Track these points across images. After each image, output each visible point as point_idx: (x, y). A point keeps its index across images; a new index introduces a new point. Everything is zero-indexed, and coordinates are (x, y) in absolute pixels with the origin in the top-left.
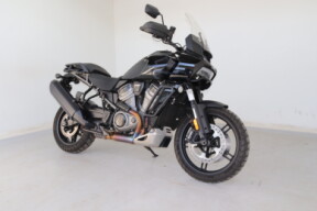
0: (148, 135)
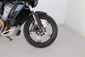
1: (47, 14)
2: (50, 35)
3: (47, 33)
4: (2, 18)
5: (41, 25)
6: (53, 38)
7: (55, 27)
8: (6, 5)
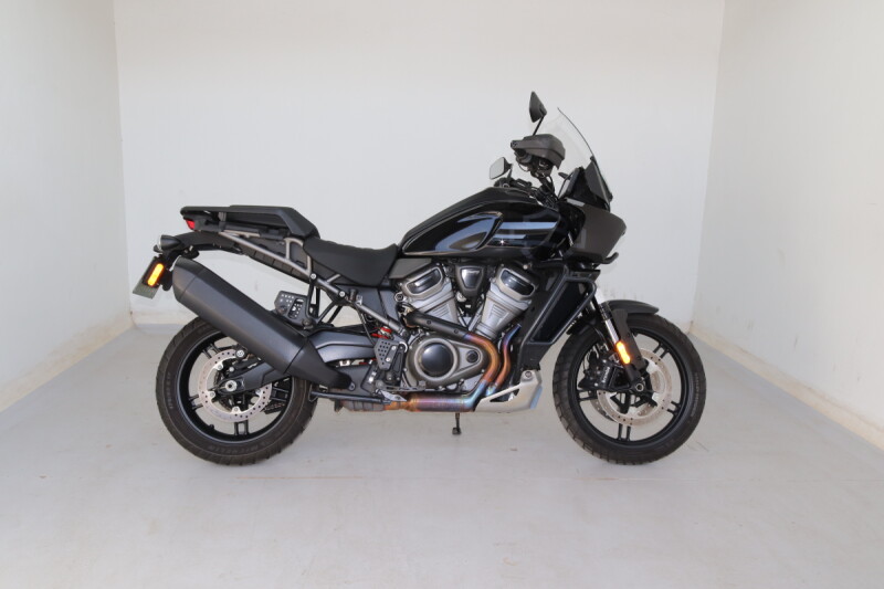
0: (521, 385)
1: (657, 310)
2: (673, 408)
3: (664, 395)
4: (479, 333)
5: (639, 366)
6: (689, 418)
7: (694, 371)
8: (495, 276)
